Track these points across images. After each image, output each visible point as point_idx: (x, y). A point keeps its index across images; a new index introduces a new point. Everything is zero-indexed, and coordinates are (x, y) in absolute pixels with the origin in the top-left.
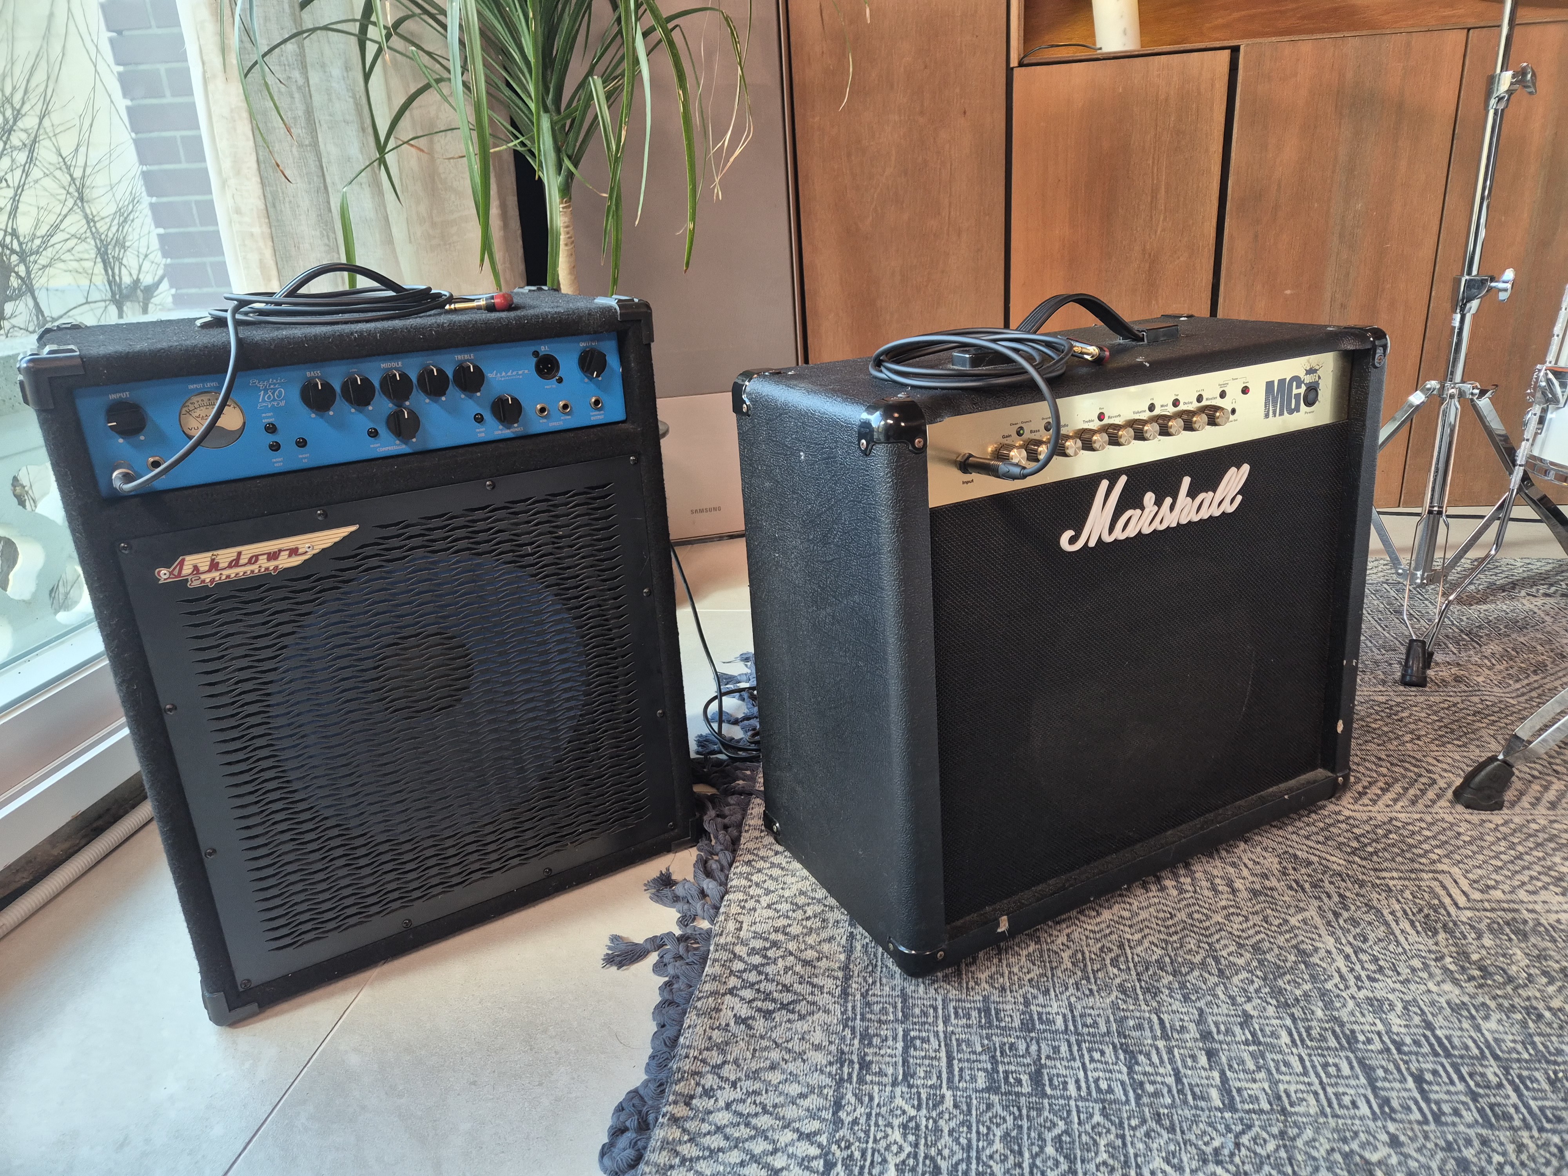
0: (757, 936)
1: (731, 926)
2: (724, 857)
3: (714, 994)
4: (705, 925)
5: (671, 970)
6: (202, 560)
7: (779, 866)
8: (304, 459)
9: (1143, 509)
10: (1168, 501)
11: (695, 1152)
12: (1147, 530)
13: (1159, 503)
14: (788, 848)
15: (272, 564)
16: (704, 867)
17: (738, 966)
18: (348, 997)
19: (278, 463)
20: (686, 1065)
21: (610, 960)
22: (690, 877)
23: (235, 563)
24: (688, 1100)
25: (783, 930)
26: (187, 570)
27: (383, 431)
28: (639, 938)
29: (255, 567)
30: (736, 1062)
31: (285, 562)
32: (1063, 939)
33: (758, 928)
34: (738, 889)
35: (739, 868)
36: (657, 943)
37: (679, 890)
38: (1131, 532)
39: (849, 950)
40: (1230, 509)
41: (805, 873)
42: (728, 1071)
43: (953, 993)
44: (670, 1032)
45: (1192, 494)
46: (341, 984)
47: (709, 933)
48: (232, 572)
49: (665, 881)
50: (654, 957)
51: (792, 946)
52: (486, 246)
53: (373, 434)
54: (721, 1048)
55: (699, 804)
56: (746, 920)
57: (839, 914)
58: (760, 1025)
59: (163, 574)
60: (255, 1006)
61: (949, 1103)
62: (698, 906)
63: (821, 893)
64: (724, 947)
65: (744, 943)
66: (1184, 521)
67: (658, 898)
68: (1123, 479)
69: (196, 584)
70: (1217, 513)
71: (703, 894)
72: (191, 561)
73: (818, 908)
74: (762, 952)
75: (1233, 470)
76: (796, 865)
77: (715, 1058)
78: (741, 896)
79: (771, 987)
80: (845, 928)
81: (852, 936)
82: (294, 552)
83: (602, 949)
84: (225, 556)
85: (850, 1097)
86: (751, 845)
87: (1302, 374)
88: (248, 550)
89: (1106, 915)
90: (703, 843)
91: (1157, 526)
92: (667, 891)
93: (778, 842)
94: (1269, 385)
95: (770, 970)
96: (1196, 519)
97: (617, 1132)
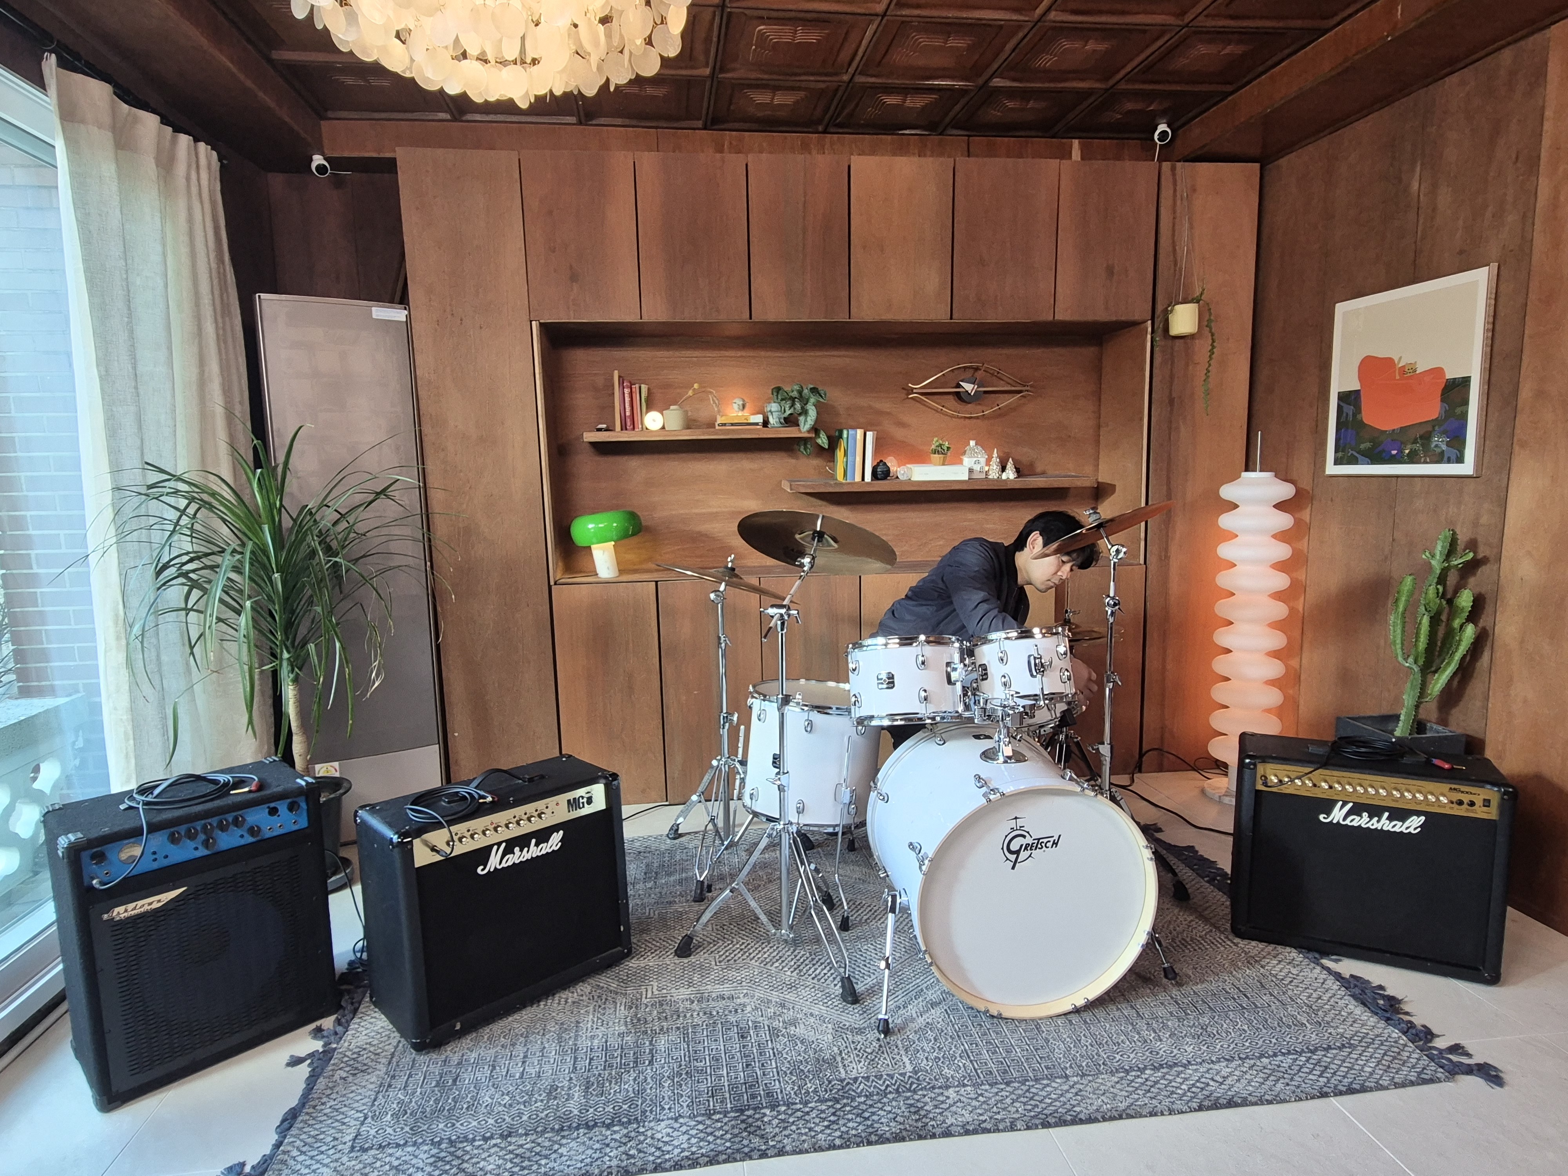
0: (357, 1047)
1: (346, 1044)
2: (348, 1017)
3: (333, 1070)
4: (334, 1046)
5: (315, 1065)
6: (121, 909)
7: (375, 1018)
8: (166, 863)
9: (514, 853)
10: (526, 849)
11: (314, 1122)
12: (517, 862)
13: (521, 851)
14: (380, 1009)
15: (149, 908)
16: (338, 1022)
17: (346, 1059)
18: (163, 1095)
19: (155, 866)
20: (315, 1096)
21: (289, 1065)
22: (332, 1028)
23: (135, 909)
24: (314, 1107)
25: (370, 1044)
26: (115, 914)
27: (200, 847)
28: (303, 1055)
29: (142, 910)
30: (337, 1092)
31: (156, 905)
32: (488, 1031)
33: (358, 1044)
34: (353, 1029)
35: (356, 1020)
36: (311, 1055)
37: (325, 1033)
38: (510, 863)
39: (396, 1047)
40: (556, 849)
41: (385, 1019)
42: (333, 1096)
43: (435, 1056)
44: (311, 1086)
45: (537, 845)
46: (161, 1090)
47: (335, 1049)
48: (133, 913)
49: (319, 1030)
50: (309, 1061)
51: (372, 1049)
52: (250, 722)
53: (196, 849)
54: (331, 1088)
55: (341, 994)
56: (354, 1041)
57: (397, 1034)
58: (350, 1079)
59: (105, 917)
60: (119, 1102)
61: (418, 1093)
62: (332, 1038)
63: (391, 1026)
64: (341, 1053)
65: (350, 1050)
66: (534, 856)
67: (315, 1037)
68: (504, 845)
69: (118, 919)
70: (550, 851)
71: (336, 1033)
72: (117, 910)
73: (387, 1033)
74: (358, 1053)
75: (555, 834)
76: (383, 1016)
77: (329, 1092)
78: (354, 1032)
79: (358, 1065)
80: (398, 1038)
81: (399, 1042)
82: (159, 901)
83: (286, 1058)
84: (131, 906)
85: (381, 1097)
86: (364, 1010)
87: (584, 795)
88: (140, 903)
89: (510, 1019)
90: (341, 1011)
91: (521, 859)
92: (319, 1035)
93: (376, 1007)
94: (569, 801)
95: (360, 1059)
96: (540, 854)
97: (283, 1121)
